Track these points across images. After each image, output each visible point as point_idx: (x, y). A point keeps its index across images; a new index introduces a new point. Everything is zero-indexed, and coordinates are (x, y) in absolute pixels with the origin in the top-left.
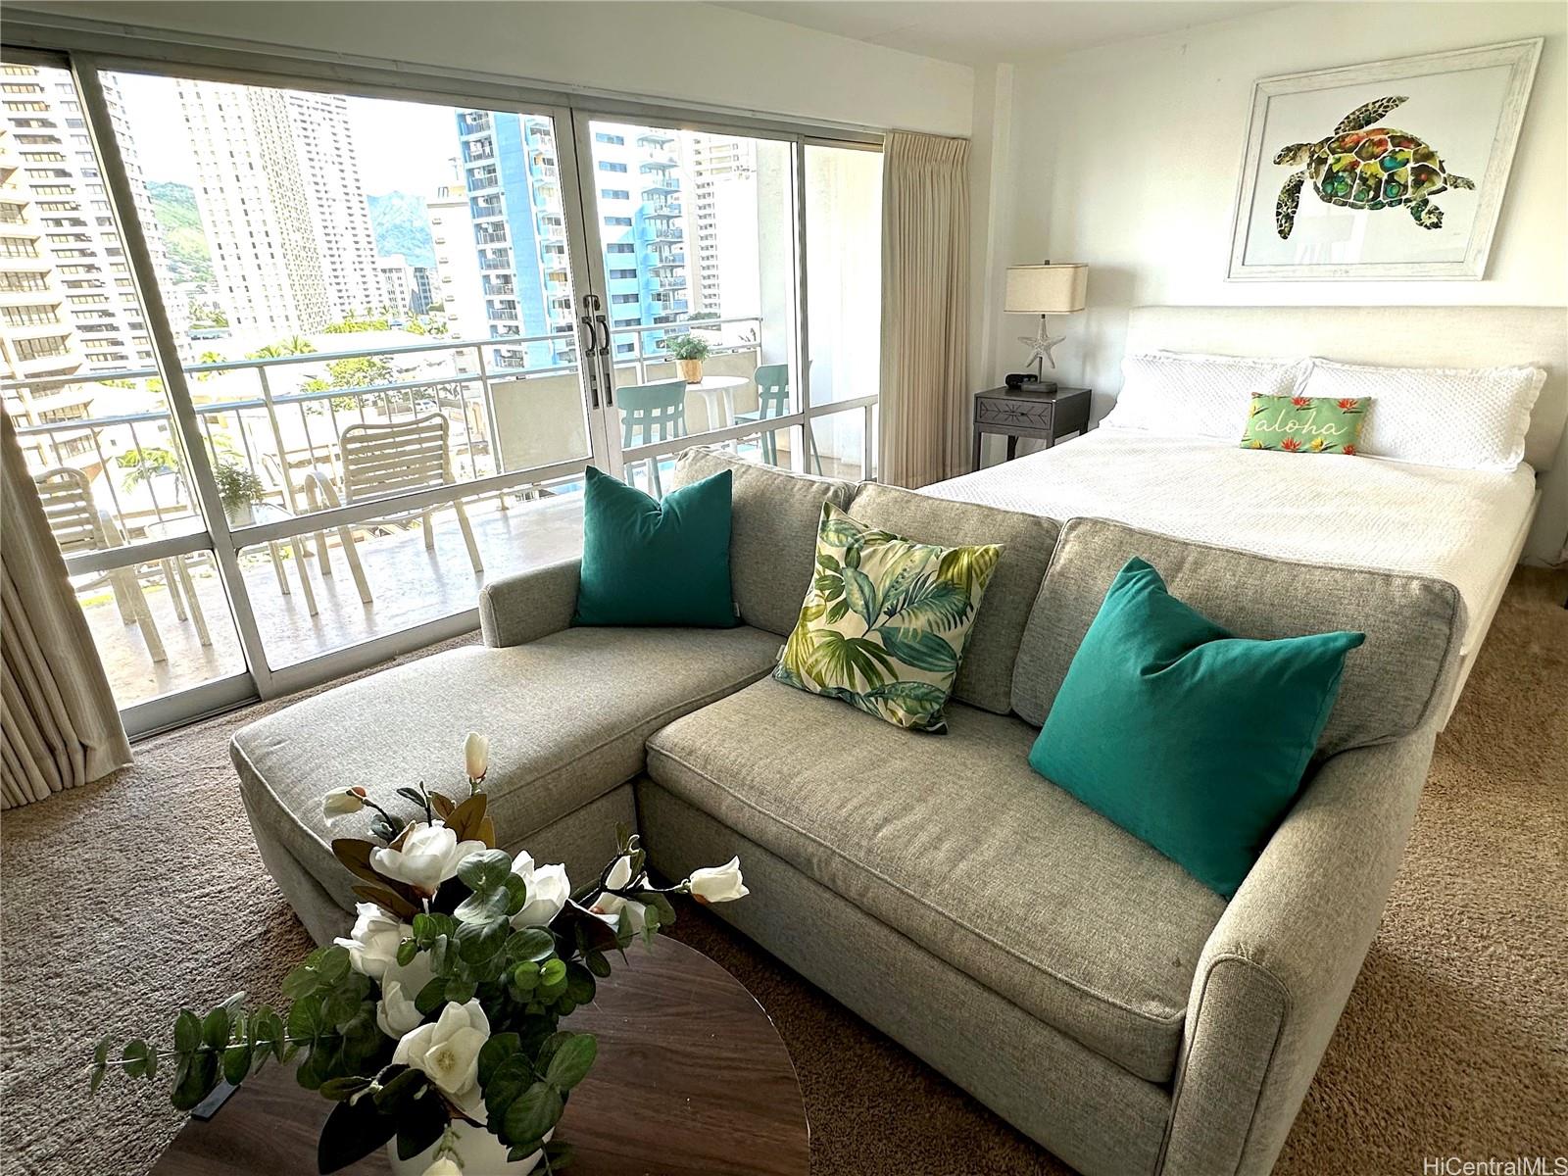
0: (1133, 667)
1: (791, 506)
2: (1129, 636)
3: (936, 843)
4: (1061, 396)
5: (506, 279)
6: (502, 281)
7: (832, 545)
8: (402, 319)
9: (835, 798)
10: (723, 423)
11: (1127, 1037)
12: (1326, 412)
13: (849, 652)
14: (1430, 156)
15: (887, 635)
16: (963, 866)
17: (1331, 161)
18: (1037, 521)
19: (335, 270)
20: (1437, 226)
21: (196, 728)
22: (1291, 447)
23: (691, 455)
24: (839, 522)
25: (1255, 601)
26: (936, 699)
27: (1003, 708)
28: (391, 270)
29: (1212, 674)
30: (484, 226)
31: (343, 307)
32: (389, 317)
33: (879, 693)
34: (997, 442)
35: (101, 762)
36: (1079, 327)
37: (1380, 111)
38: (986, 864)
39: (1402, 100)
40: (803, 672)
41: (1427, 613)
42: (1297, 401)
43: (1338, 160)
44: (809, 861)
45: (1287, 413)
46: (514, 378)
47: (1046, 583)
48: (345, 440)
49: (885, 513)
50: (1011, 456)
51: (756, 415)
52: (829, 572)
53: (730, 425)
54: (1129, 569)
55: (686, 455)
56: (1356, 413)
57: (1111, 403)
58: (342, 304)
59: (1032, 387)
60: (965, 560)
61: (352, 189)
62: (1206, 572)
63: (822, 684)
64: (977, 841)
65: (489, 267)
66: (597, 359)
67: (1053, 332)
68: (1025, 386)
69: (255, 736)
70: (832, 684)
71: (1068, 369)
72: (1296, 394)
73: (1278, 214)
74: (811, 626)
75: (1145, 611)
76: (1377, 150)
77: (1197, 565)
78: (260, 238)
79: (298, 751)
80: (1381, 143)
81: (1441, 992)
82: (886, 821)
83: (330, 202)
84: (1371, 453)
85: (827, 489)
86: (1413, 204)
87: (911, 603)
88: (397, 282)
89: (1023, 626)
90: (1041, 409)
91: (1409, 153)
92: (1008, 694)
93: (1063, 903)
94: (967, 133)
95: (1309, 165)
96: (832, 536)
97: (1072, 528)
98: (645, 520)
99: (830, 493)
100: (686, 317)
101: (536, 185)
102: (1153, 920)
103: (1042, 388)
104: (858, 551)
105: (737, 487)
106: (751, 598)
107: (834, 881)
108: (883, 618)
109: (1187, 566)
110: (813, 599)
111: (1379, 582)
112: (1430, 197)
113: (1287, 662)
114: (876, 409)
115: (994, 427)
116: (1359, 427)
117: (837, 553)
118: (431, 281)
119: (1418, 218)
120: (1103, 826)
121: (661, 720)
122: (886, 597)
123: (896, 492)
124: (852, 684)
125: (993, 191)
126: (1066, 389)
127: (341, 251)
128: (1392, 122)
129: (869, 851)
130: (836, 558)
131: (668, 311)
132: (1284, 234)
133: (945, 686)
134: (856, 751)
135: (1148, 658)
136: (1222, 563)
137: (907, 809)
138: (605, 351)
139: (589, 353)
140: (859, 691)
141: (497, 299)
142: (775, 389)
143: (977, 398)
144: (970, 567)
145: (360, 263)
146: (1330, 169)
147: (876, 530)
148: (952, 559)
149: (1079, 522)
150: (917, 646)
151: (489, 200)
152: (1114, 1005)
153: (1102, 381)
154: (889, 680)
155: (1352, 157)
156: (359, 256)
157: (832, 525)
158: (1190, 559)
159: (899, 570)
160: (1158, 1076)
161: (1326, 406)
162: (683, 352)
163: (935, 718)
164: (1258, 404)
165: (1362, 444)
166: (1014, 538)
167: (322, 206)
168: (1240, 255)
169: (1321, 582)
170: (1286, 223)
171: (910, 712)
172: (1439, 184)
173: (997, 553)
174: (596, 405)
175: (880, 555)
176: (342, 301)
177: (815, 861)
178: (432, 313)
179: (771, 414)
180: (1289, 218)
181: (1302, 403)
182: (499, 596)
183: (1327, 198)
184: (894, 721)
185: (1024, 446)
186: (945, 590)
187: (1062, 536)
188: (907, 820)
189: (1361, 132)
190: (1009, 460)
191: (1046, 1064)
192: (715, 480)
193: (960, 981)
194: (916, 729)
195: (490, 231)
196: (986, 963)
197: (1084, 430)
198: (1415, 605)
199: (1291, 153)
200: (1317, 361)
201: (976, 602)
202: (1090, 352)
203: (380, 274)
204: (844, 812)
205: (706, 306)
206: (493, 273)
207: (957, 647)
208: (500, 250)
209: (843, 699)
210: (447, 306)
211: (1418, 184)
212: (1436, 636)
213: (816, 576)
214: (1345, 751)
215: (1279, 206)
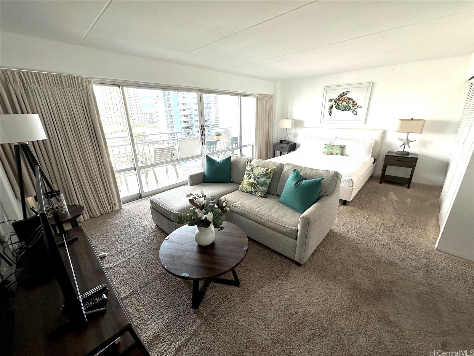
0: (293, 184)
1: (241, 162)
2: (293, 180)
3: (265, 210)
4: (290, 144)
5: (171, 116)
6: (170, 116)
7: (248, 168)
8: (147, 125)
9: (250, 205)
10: (224, 149)
11: (291, 232)
12: (337, 148)
13: (251, 185)
14: (355, 102)
15: (257, 182)
16: (269, 213)
17: (338, 102)
18: (281, 164)
19: (132, 113)
20: (356, 114)
21: (132, 202)
22: (331, 154)
23: (223, 154)
24: (250, 164)
25: (312, 175)
26: (265, 192)
27: (276, 194)
28: (144, 114)
29: (304, 184)
30: (167, 104)
31: (133, 122)
32: (144, 124)
33: (256, 191)
34: (278, 152)
35: (117, 208)
36: (293, 131)
37: (346, 94)
38: (272, 213)
39: (349, 92)
40: (244, 189)
41: (334, 176)
42: (332, 146)
43: (339, 102)
44: (246, 214)
45: (331, 148)
46: (183, 139)
47: (282, 173)
48: (155, 151)
49: (257, 163)
50: (281, 155)
51: (231, 147)
52: (248, 172)
53: (226, 149)
54: (294, 171)
55: (222, 154)
56: (343, 148)
57: (300, 145)
58: (133, 121)
59: (285, 142)
60: (269, 170)
61: (136, 95)
62: (305, 171)
63: (247, 190)
64: (271, 210)
65: (167, 113)
66: (203, 136)
67: (288, 132)
68: (283, 142)
69: (154, 198)
70: (248, 190)
71: (291, 139)
72: (332, 144)
73: (329, 111)
74: (245, 181)
75: (296, 176)
76: (346, 101)
77: (304, 170)
78: (115, 106)
79: (163, 200)
80: (346, 99)
81: (343, 237)
82: (257, 208)
83: (131, 98)
84: (345, 155)
85: (247, 159)
86: (352, 110)
87: (261, 176)
88: (146, 116)
89: (279, 181)
90: (286, 146)
91: (351, 101)
92: (276, 192)
93: (283, 217)
94: (272, 94)
95: (334, 103)
96: (248, 167)
97: (286, 165)
98: (216, 164)
99: (248, 160)
100: (211, 125)
101: (178, 96)
102: (295, 218)
103: (286, 142)
104: (253, 169)
105: (232, 159)
106: (234, 178)
107: (249, 217)
108: (257, 179)
109: (303, 170)
110: (245, 177)
111: (328, 172)
112: (355, 109)
113: (313, 182)
114: (254, 146)
115: (278, 150)
116: (343, 150)
117: (249, 169)
118: (153, 116)
119: (353, 113)
120: (290, 208)
121: (220, 196)
122: (257, 176)
123: (259, 160)
124: (252, 190)
125: (277, 106)
126: (291, 143)
127: (133, 109)
128: (348, 96)
129: (255, 212)
130: (249, 170)
131: (207, 124)
132: (330, 115)
133: (267, 190)
134: (253, 200)
135: (295, 182)
136: (308, 170)
137: (261, 206)
138: (204, 135)
139: (202, 135)
140: (253, 191)
141: (169, 121)
142: (234, 142)
143: (274, 144)
144: (270, 171)
145: (137, 112)
146: (338, 103)
147: (255, 166)
148: (268, 170)
149: (287, 164)
150: (262, 183)
151: (168, 99)
152: (289, 228)
153: (298, 141)
154: (258, 189)
155: (341, 102)
156: (137, 110)
157: (248, 165)
158: (303, 169)
159: (259, 172)
160: (295, 238)
161: (337, 147)
162: (217, 135)
163: (265, 195)
164: (325, 146)
165: (344, 154)
166: (277, 167)
167: (129, 99)
168: (322, 118)
169: (321, 172)
170: (330, 113)
171: (261, 194)
172: (356, 107)
173: (275, 169)
174: (203, 145)
175: (256, 170)
176: (133, 120)
177: (247, 214)
178: (153, 123)
179: (234, 147)
180: (331, 112)
181: (333, 146)
182: (192, 177)
183: (337, 109)
184: (258, 196)
185: (283, 153)
186: (266, 174)
187: (285, 166)
188: (260, 208)
189: (343, 97)
190: (280, 155)
191: (280, 239)
192: (228, 158)
193: (268, 229)
194: (262, 197)
195: (168, 106)
196: (272, 225)
197: (295, 150)
198: (333, 175)
199: (331, 100)
200: (336, 138)
201: (271, 177)
202: (295, 136)
203: (142, 114)
204: (251, 207)
205: (216, 123)
206: (168, 115)
207: (268, 184)
208: (170, 110)
209: (250, 193)
210: (157, 122)
211: (353, 107)
212: (335, 179)
213: (246, 173)
214: (324, 196)
215: (329, 110)
